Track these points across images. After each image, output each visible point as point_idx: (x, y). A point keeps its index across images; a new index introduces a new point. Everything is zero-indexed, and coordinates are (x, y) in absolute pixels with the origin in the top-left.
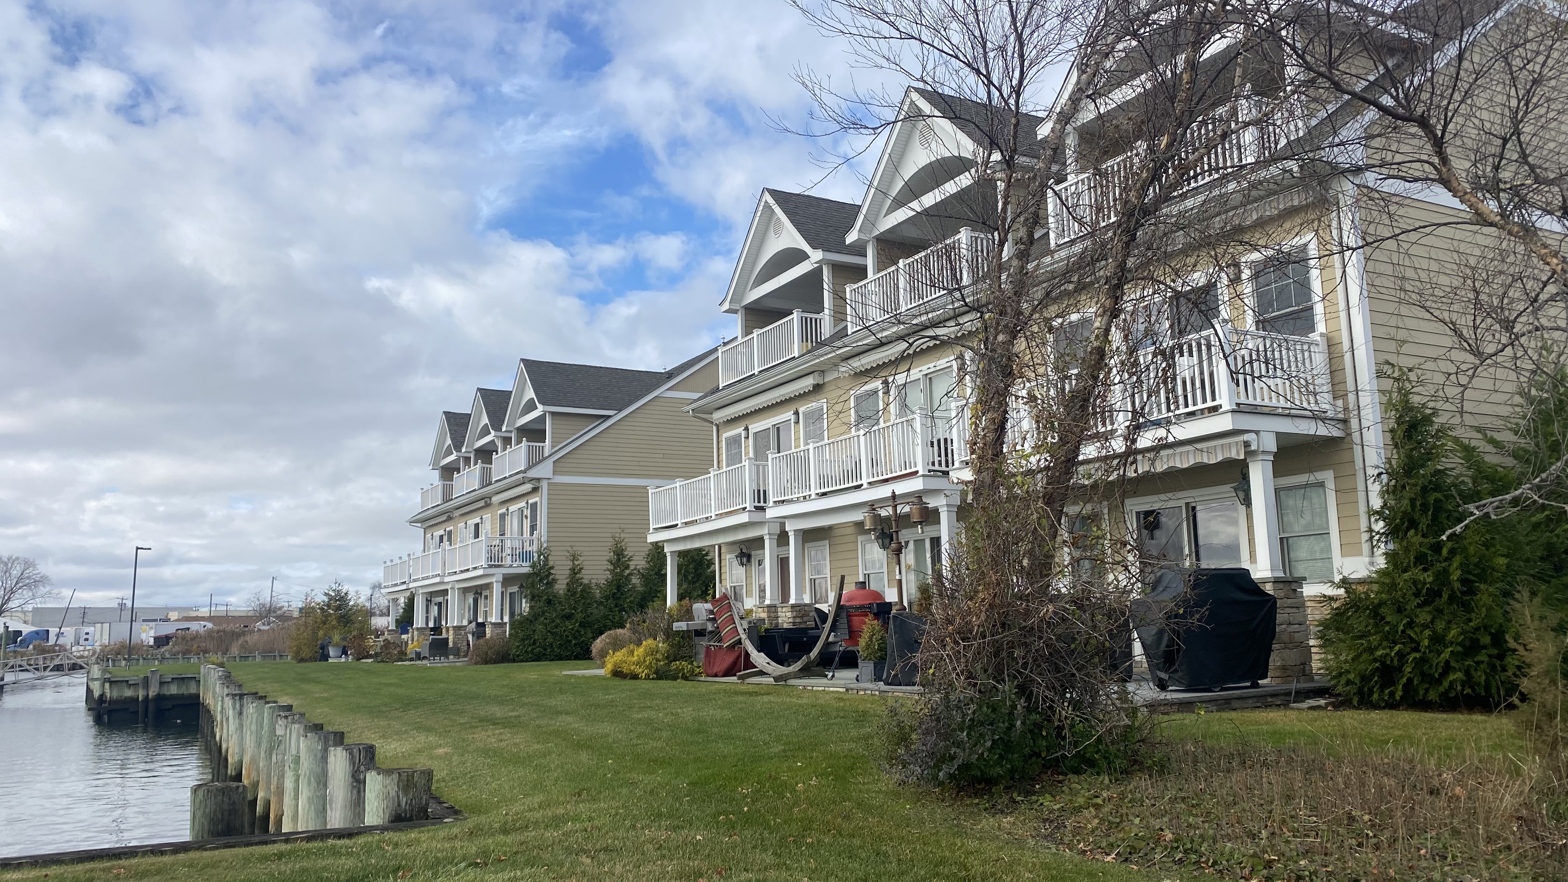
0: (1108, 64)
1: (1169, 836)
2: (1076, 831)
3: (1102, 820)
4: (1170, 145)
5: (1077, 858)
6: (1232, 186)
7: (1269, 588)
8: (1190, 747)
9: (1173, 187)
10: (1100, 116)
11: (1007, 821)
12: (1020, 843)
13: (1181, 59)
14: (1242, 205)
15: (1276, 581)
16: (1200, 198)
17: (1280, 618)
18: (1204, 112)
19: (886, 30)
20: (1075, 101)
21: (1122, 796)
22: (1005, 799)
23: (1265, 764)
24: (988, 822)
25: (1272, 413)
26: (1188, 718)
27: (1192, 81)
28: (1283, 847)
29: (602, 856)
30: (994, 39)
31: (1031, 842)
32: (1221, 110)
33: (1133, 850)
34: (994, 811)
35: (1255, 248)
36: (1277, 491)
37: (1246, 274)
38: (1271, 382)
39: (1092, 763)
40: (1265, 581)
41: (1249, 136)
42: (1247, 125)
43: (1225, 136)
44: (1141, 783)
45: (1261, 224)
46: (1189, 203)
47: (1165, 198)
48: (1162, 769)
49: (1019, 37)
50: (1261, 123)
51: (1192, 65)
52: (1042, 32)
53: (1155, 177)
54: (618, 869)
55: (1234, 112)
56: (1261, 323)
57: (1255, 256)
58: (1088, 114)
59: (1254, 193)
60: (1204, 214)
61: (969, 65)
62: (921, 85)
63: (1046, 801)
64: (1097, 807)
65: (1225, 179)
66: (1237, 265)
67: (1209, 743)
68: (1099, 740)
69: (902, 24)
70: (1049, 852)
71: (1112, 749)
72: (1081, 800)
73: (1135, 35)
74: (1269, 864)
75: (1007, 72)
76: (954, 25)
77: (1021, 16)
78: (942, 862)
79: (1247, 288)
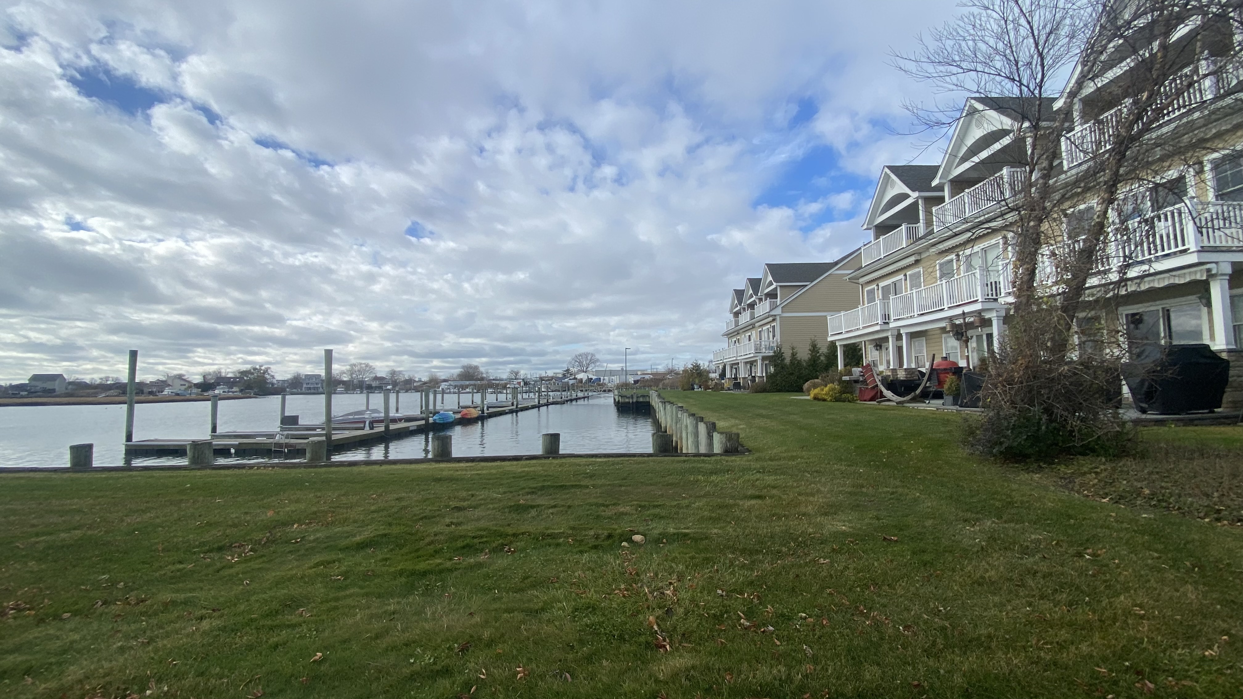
0: (1102, 58)
1: (1147, 492)
2: (1082, 485)
3: (1100, 481)
4: (1149, 98)
5: (1083, 499)
6: (1197, 115)
7: (1224, 356)
8: (1162, 445)
9: (1152, 122)
10: (1098, 89)
11: (1036, 476)
12: (1046, 489)
13: (1156, 45)
14: (1204, 125)
15: (1230, 351)
16: (1173, 126)
17: (1232, 372)
18: (1175, 73)
19: (955, 70)
20: (1080, 84)
21: (1114, 469)
22: (1035, 465)
23: (1218, 456)
24: (1024, 476)
25: (1229, 250)
26: (1162, 430)
27: (1164, 57)
28: (1229, 503)
30: (1023, 58)
31: (1052, 488)
32: (1187, 70)
33: (1121, 497)
34: (1028, 471)
35: (1214, 150)
36: (1232, 297)
37: (1208, 167)
38: (1228, 231)
39: (1093, 450)
40: (1222, 351)
41: (1207, 83)
42: (1205, 76)
43: (1191, 85)
44: (1128, 463)
45: (1219, 135)
46: (1165, 130)
47: (1147, 129)
48: (1143, 456)
49: (1041, 55)
50: (1217, 73)
51: (1164, 47)
52: (1056, 48)
53: (1139, 117)
55: (1196, 71)
56: (1220, 196)
57: (1216, 155)
58: (1090, 88)
59: (1213, 117)
60: (1176, 134)
61: (1008, 78)
62: (977, 95)
63: (1062, 468)
64: (1096, 473)
65: (1191, 112)
66: (1201, 163)
67: (1177, 444)
68: (1099, 437)
69: (964, 65)
70: (1064, 494)
71: (1107, 444)
72: (1085, 469)
73: (1121, 36)
74: (1219, 511)
75: (1033, 76)
76: (997, 57)
77: (1041, 43)
78: (996, 493)
79: (1208, 175)
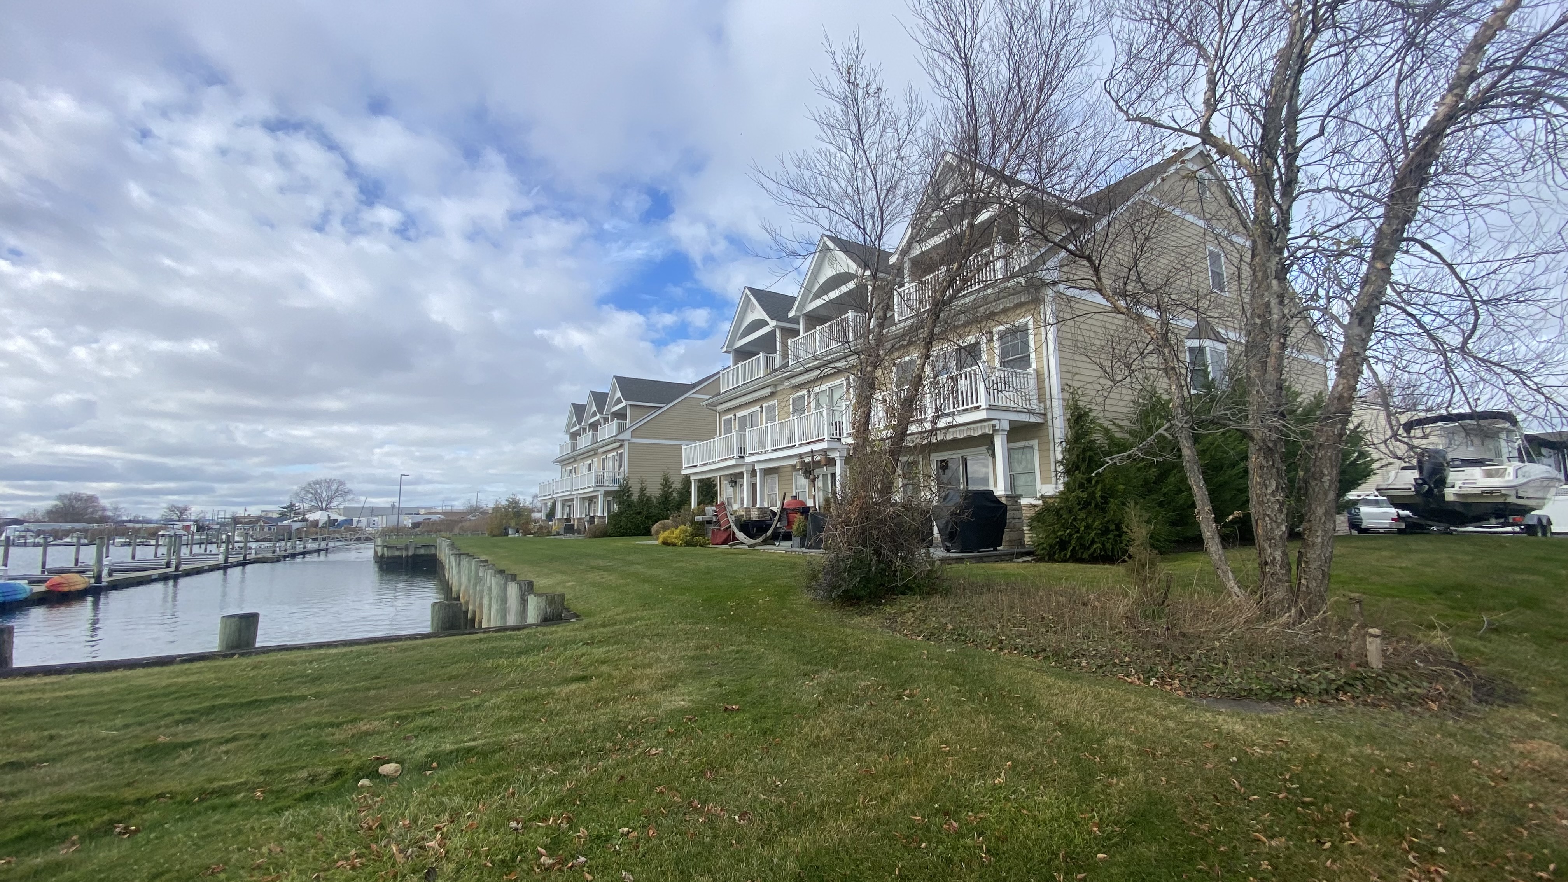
0: (927, 224)
1: (950, 627)
2: (903, 624)
3: (916, 619)
4: (958, 268)
5: (903, 638)
6: (990, 291)
7: (1003, 500)
8: (961, 581)
9: (960, 291)
10: (923, 253)
11: (867, 619)
12: (874, 631)
13: (966, 222)
14: (995, 301)
15: (1007, 497)
16: (973, 297)
17: (1009, 515)
18: (977, 251)
19: (811, 202)
20: (910, 244)
21: (926, 606)
22: (867, 608)
23: (1000, 591)
24: (857, 620)
25: (1007, 410)
26: (961, 567)
27: (971, 235)
28: (1008, 633)
29: (655, 638)
30: (868, 209)
31: (880, 630)
32: (985, 250)
33: (932, 634)
34: (861, 614)
35: (1001, 324)
36: (1009, 450)
37: (996, 337)
38: (1007, 394)
39: (911, 589)
40: (1001, 497)
41: (999, 264)
42: (998, 258)
43: (987, 264)
44: (937, 600)
45: (1005, 311)
46: (967, 299)
47: (954, 297)
48: (947, 592)
49: (881, 208)
50: (1006, 257)
51: (971, 225)
52: (893, 206)
53: (950, 285)
54: (664, 645)
55: (992, 251)
56: (1003, 363)
57: (1001, 328)
58: (916, 251)
59: (1002, 294)
60: (975, 305)
61: (854, 223)
62: (829, 233)
63: (887, 609)
64: (914, 612)
65: (986, 287)
66: (991, 333)
67: (972, 579)
68: (915, 577)
69: (819, 199)
70: (888, 635)
71: (922, 582)
72: (905, 608)
73: (942, 209)
74: (1001, 641)
75: (874, 228)
76: (847, 201)
77: (882, 197)
78: (834, 640)
79: (996, 344)
